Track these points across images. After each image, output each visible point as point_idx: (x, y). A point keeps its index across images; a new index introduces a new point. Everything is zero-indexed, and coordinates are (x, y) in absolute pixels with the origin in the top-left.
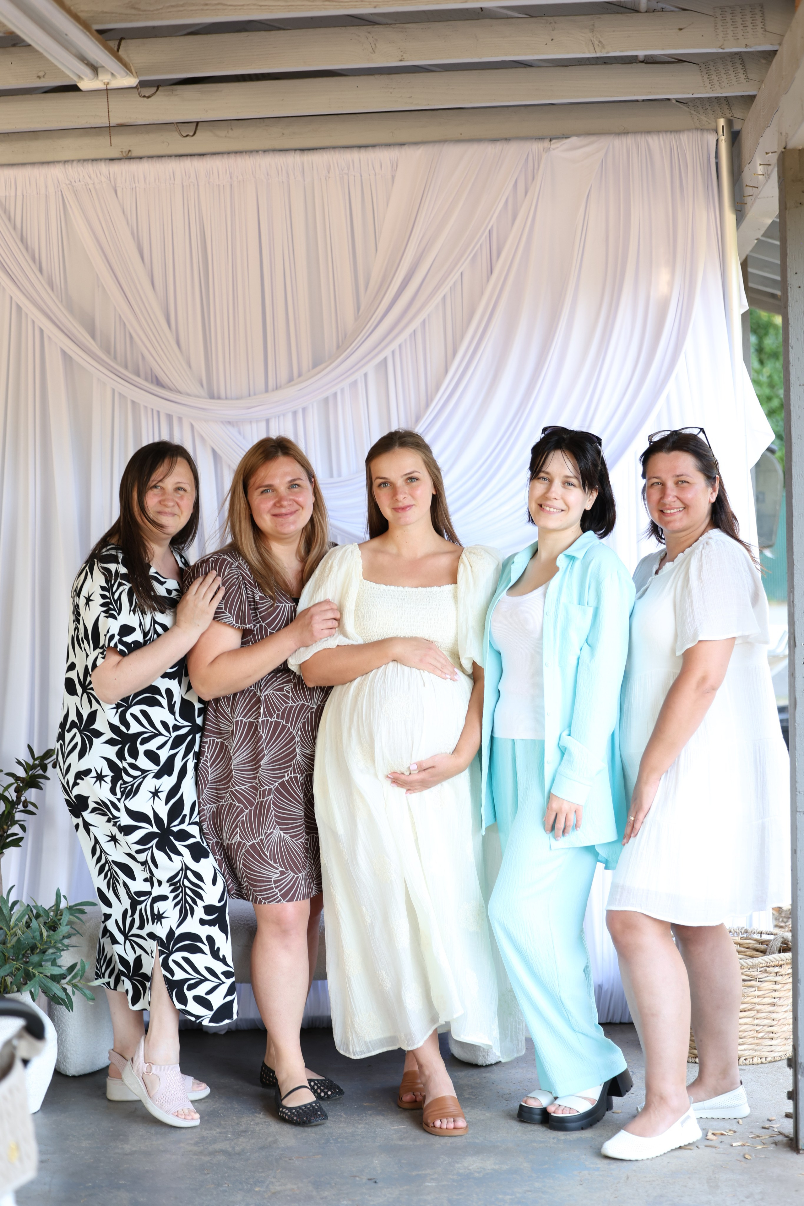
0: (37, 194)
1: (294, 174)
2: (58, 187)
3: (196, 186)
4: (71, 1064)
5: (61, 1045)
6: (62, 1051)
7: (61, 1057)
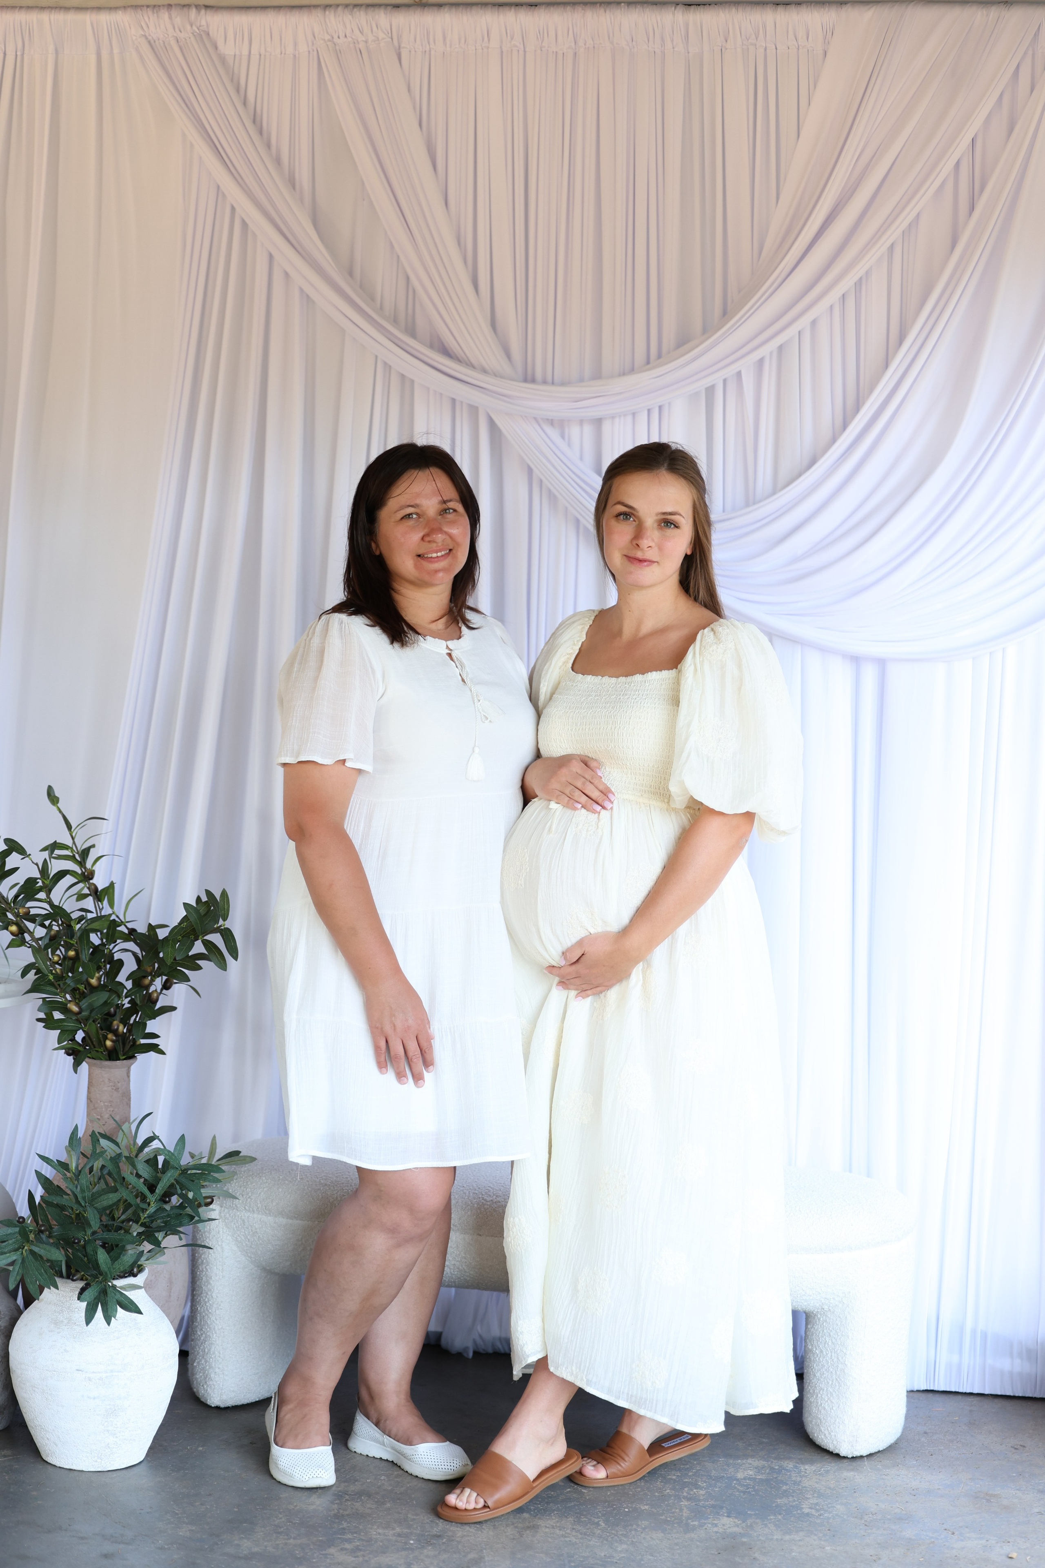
0: (281, 53)
1: (672, 41)
2: (313, 44)
3: (521, 53)
4: (214, 1389)
5: (203, 1357)
6: (204, 1367)
7: (201, 1377)
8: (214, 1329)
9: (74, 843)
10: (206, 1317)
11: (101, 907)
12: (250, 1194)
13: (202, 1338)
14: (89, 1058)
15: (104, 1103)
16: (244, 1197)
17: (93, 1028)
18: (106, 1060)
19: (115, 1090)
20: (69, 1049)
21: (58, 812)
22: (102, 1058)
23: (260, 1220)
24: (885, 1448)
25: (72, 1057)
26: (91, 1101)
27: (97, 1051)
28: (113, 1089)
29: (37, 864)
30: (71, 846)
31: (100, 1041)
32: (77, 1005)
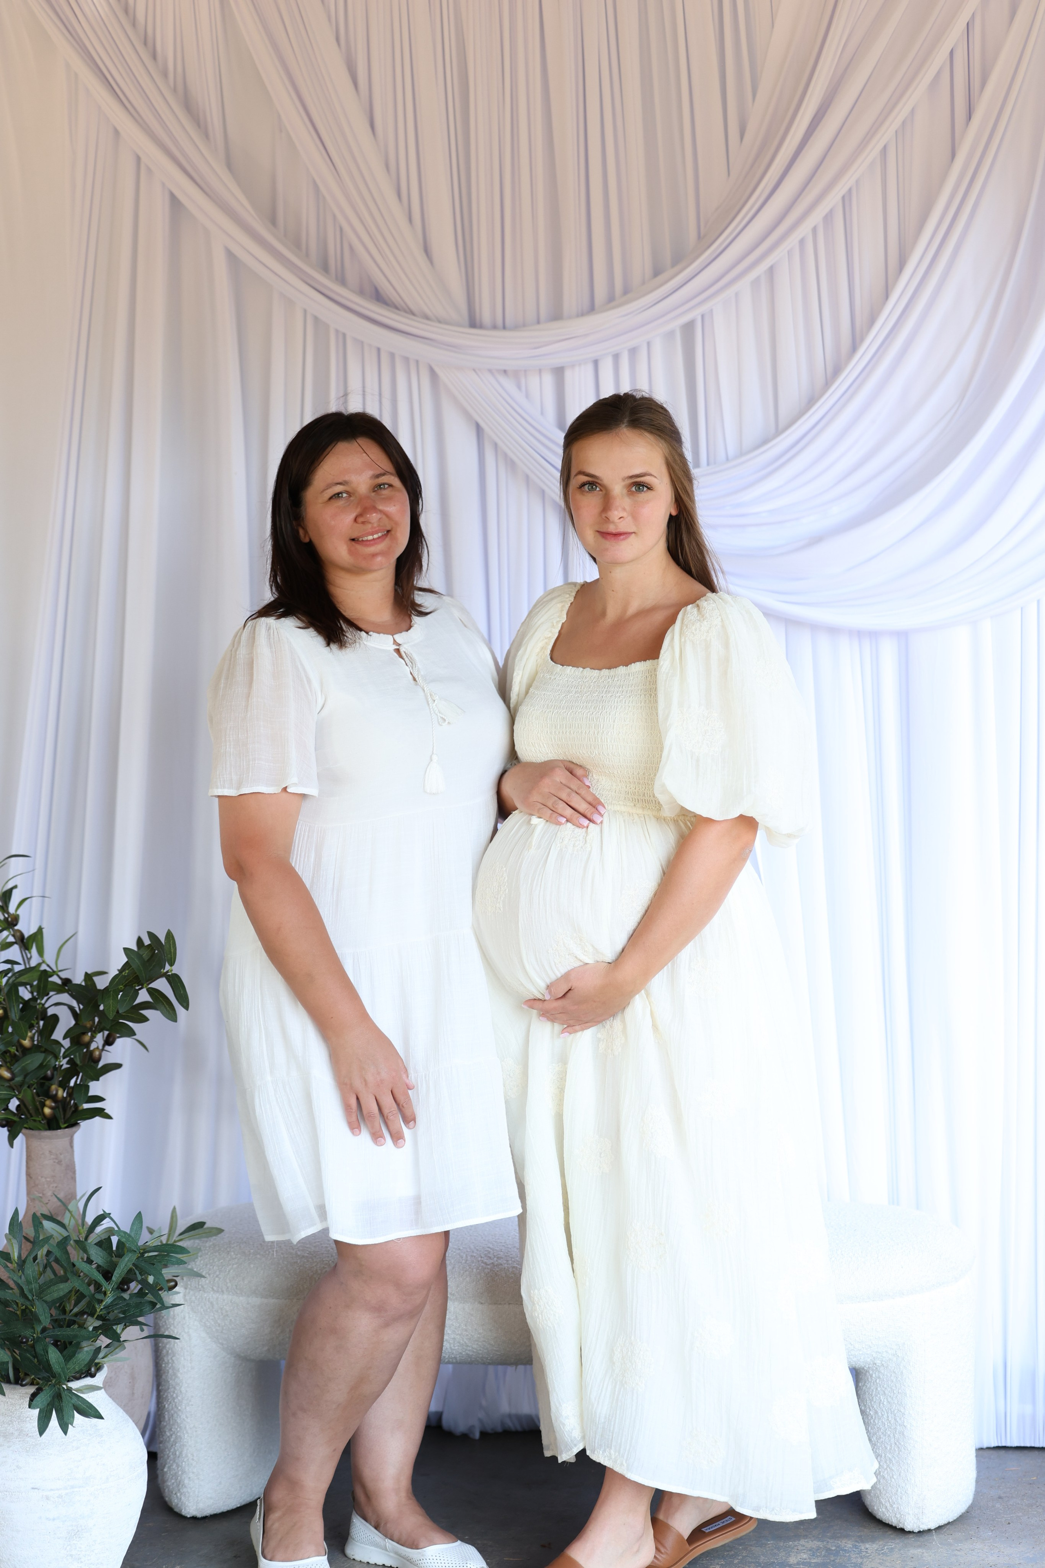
4: (189, 1497)
5: (174, 1461)
6: (176, 1473)
7: (173, 1483)
8: (185, 1428)
10: (175, 1415)
11: (29, 956)
12: (218, 1273)
13: (172, 1440)
14: (26, 1128)
15: (46, 1178)
16: (211, 1276)
17: (29, 1094)
18: (46, 1130)
19: (58, 1163)
20: (3, 1119)
22: (41, 1128)
23: (231, 1302)
24: (955, 1518)
25: (6, 1128)
26: (31, 1178)
27: (35, 1121)
28: (54, 1162)
31: (37, 1110)
32: (9, 1069)
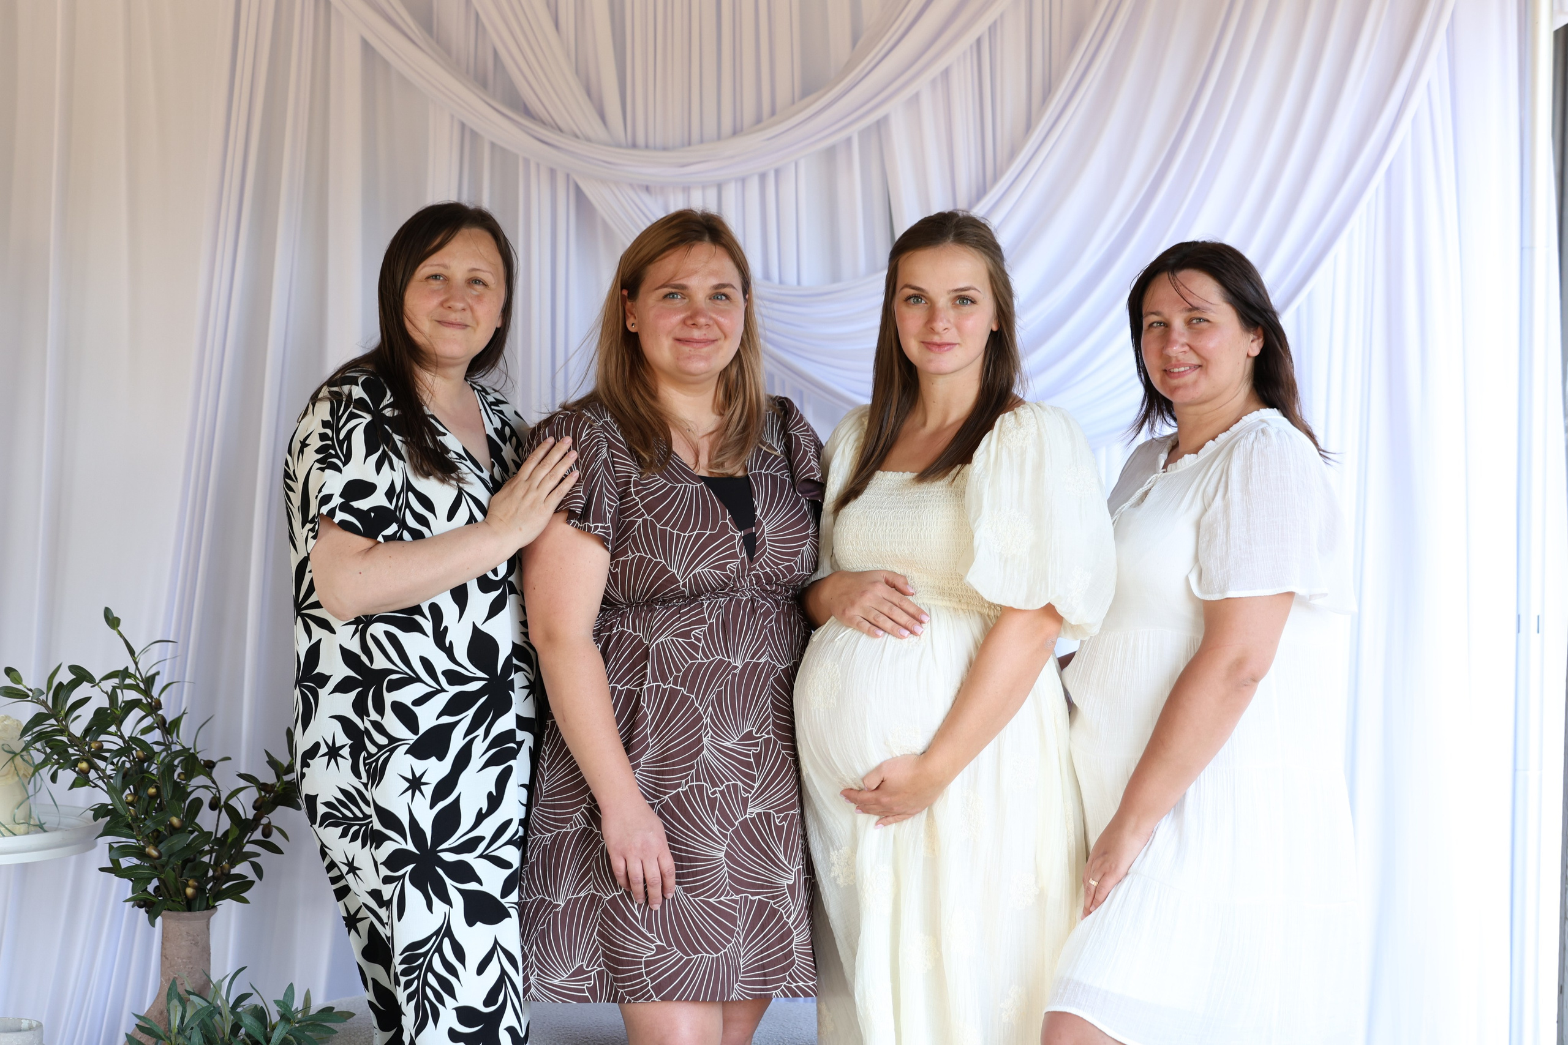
9: (137, 668)
11: (170, 740)
14: (165, 911)
15: (182, 959)
17: (170, 874)
18: (184, 911)
19: (194, 944)
20: (141, 900)
21: (119, 636)
22: (181, 910)
25: (143, 910)
26: (167, 958)
27: (173, 901)
28: (192, 943)
29: (107, 693)
30: (134, 673)
31: (178, 890)
32: (156, 849)
